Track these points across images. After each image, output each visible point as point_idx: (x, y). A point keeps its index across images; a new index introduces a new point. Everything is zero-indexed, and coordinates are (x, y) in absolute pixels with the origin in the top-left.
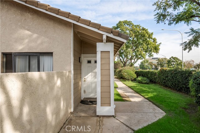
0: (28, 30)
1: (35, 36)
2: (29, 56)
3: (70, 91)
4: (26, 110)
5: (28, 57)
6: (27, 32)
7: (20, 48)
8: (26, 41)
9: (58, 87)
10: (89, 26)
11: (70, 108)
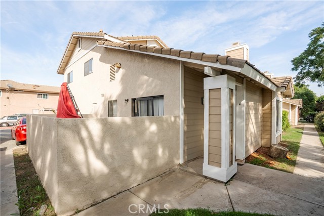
0: (146, 75)
1: (151, 79)
2: (148, 100)
3: (178, 139)
4: (107, 146)
5: (146, 101)
6: (146, 77)
7: (141, 93)
8: (145, 86)
9: (152, 133)
10: (190, 58)
11: (178, 159)
